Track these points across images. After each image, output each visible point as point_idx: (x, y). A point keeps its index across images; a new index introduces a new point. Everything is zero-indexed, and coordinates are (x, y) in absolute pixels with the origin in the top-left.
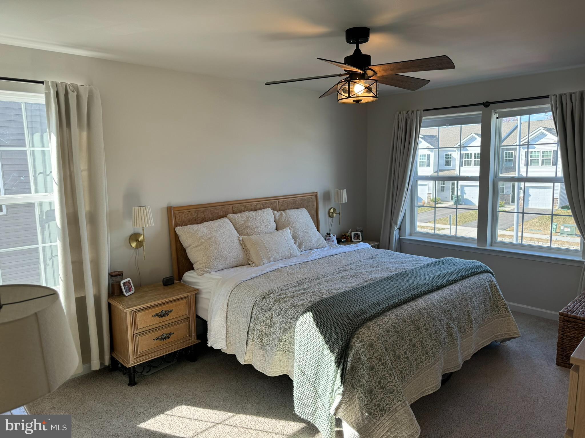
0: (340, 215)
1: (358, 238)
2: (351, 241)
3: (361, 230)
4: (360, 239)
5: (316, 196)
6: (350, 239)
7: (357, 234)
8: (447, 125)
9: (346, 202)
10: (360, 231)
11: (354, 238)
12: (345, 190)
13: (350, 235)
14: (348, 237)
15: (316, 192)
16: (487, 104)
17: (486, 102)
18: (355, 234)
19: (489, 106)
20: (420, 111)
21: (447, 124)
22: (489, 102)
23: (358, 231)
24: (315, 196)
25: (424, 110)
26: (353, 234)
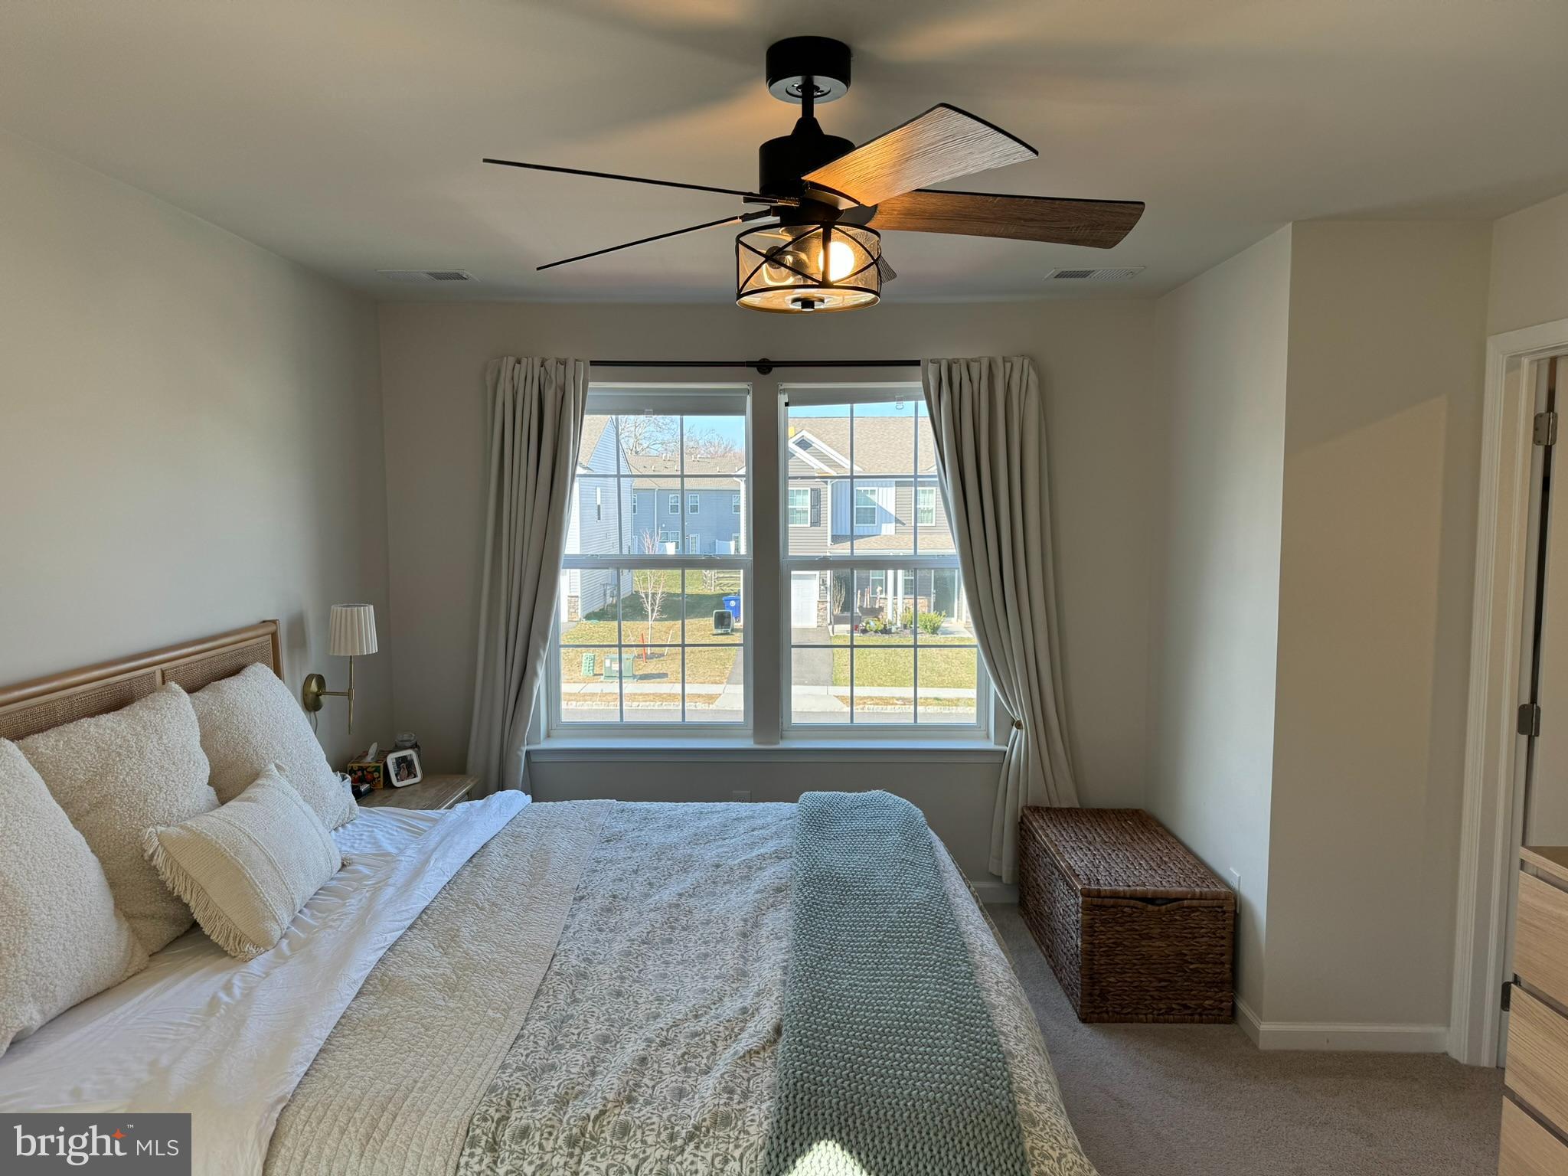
0: (349, 699)
1: (411, 773)
2: (388, 784)
3: (414, 742)
4: (415, 776)
5: (274, 636)
6: (381, 779)
7: (404, 759)
8: (648, 413)
9: (374, 649)
10: (411, 747)
11: (396, 775)
12: (372, 607)
13: (382, 765)
14: (376, 775)
15: (274, 622)
16: (764, 366)
17: (764, 359)
18: (397, 759)
19: (770, 370)
20: (584, 363)
21: (646, 410)
22: (771, 360)
23: (406, 748)
24: (270, 636)
25: (593, 363)
26: (391, 759)
